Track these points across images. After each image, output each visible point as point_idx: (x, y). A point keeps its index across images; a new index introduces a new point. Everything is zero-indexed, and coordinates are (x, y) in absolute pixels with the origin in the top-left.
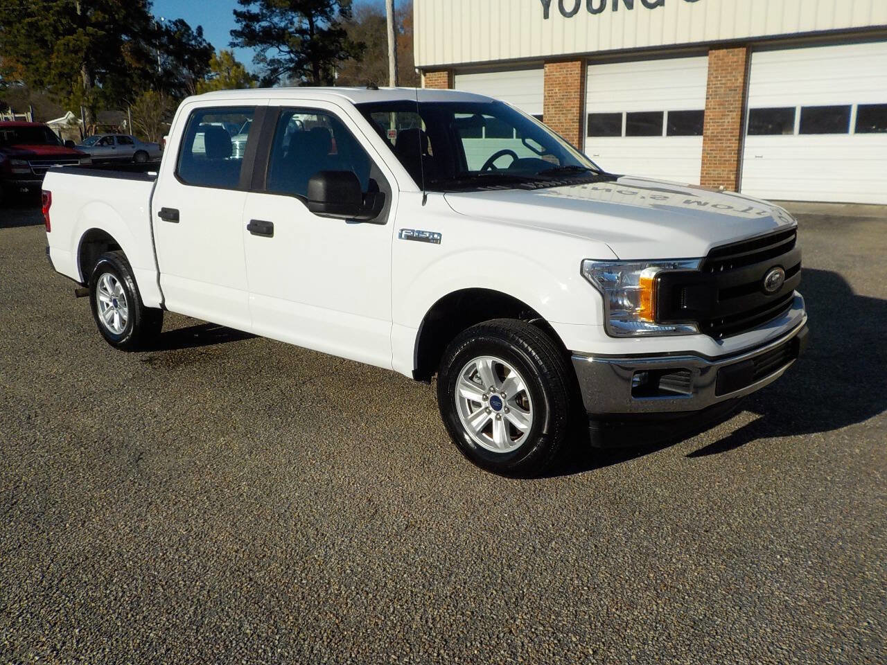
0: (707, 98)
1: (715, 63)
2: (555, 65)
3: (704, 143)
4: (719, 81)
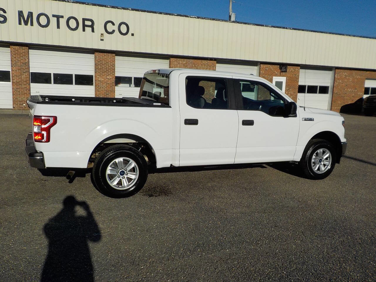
0: (12, 66)
1: (13, 52)
3: (12, 86)
4: (17, 59)
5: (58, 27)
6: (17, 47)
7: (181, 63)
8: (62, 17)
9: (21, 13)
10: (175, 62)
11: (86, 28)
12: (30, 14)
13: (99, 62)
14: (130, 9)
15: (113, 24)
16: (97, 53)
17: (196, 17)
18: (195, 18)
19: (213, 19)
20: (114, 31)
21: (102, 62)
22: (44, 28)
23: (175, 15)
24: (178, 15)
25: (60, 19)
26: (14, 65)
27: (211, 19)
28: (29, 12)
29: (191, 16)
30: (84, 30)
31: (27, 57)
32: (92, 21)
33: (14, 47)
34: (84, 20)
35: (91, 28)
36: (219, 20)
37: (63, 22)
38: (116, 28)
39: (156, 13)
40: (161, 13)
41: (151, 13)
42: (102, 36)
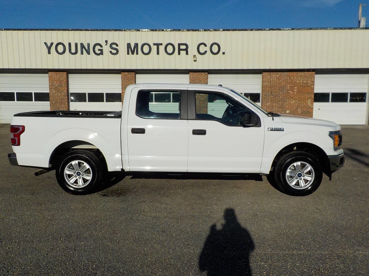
0: (122, 89)
1: (124, 77)
2: (54, 73)
4: (126, 83)
5: (158, 53)
6: (126, 73)
7: (274, 77)
8: (161, 44)
9: (129, 45)
10: (267, 76)
11: (181, 52)
12: (136, 45)
13: (193, 81)
14: (222, 30)
15: (205, 45)
16: (191, 73)
17: (291, 29)
18: (289, 30)
19: (309, 28)
20: (206, 52)
21: (196, 81)
22: (147, 55)
23: (267, 30)
24: (270, 30)
25: (160, 46)
26: (123, 88)
27: (308, 28)
28: (135, 43)
29: (285, 29)
30: (179, 54)
31: (133, 81)
32: (186, 45)
33: (124, 73)
34: (179, 45)
35: (185, 52)
36: (317, 29)
37: (162, 48)
38: (208, 49)
39: (247, 30)
40: (252, 30)
41: (241, 31)
42: (195, 57)
